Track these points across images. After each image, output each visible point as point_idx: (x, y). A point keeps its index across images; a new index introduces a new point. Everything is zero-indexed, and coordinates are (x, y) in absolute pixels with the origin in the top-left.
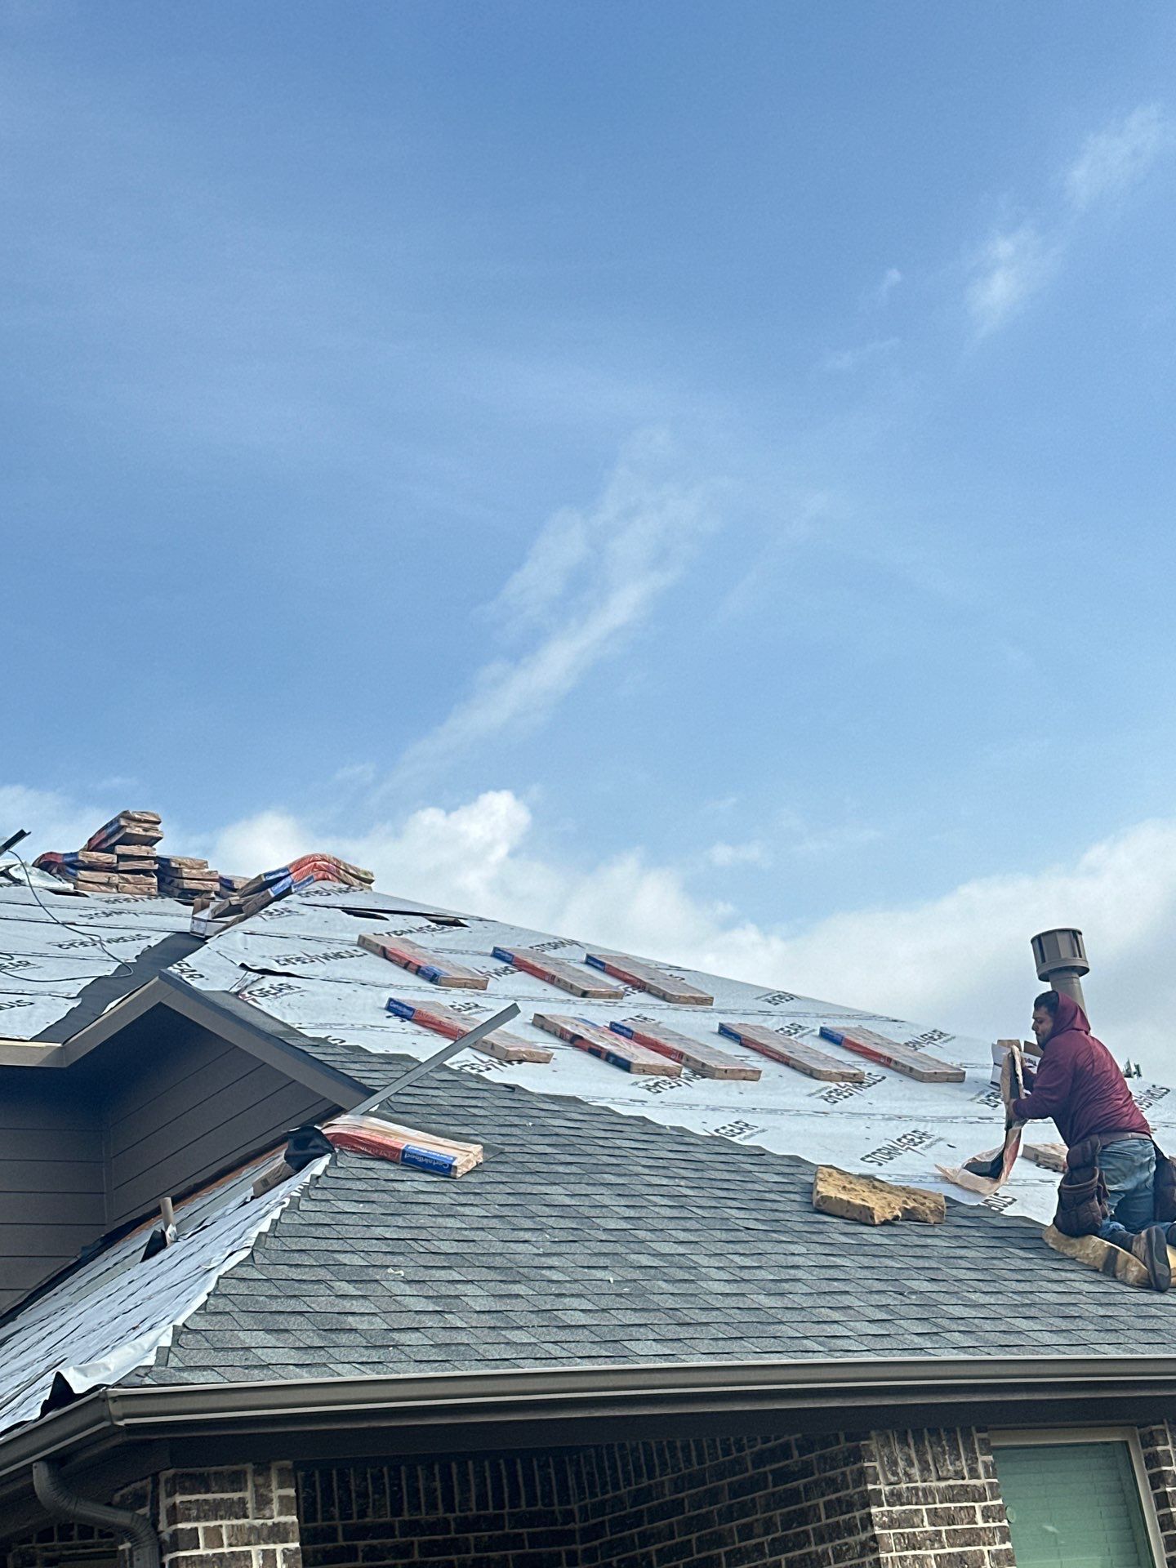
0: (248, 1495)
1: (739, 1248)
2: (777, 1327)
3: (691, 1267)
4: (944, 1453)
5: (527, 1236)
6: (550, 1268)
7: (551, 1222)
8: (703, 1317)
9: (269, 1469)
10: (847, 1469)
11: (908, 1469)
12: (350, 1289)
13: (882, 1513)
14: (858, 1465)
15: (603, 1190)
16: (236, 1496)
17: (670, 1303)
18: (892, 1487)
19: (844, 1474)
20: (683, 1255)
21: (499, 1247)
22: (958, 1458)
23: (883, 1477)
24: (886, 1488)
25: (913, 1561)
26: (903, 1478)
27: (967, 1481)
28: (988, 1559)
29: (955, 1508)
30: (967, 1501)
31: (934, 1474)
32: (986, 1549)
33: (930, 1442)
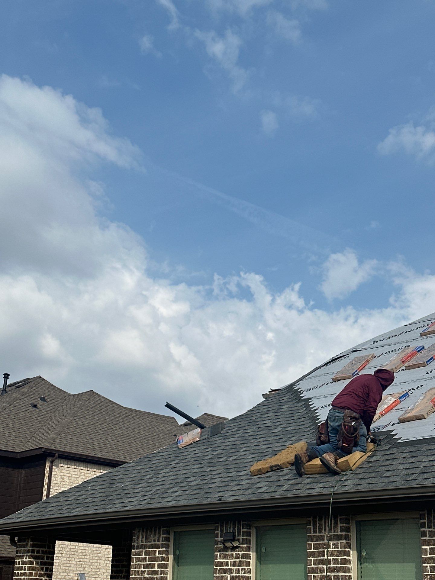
11: (142, 539)
13: (134, 552)
22: (155, 535)
23: (136, 541)
24: (136, 544)
25: (138, 566)
26: (140, 542)
27: (157, 543)
28: (156, 566)
29: (152, 550)
30: (155, 549)
31: (148, 540)
32: (156, 563)
33: (149, 531)
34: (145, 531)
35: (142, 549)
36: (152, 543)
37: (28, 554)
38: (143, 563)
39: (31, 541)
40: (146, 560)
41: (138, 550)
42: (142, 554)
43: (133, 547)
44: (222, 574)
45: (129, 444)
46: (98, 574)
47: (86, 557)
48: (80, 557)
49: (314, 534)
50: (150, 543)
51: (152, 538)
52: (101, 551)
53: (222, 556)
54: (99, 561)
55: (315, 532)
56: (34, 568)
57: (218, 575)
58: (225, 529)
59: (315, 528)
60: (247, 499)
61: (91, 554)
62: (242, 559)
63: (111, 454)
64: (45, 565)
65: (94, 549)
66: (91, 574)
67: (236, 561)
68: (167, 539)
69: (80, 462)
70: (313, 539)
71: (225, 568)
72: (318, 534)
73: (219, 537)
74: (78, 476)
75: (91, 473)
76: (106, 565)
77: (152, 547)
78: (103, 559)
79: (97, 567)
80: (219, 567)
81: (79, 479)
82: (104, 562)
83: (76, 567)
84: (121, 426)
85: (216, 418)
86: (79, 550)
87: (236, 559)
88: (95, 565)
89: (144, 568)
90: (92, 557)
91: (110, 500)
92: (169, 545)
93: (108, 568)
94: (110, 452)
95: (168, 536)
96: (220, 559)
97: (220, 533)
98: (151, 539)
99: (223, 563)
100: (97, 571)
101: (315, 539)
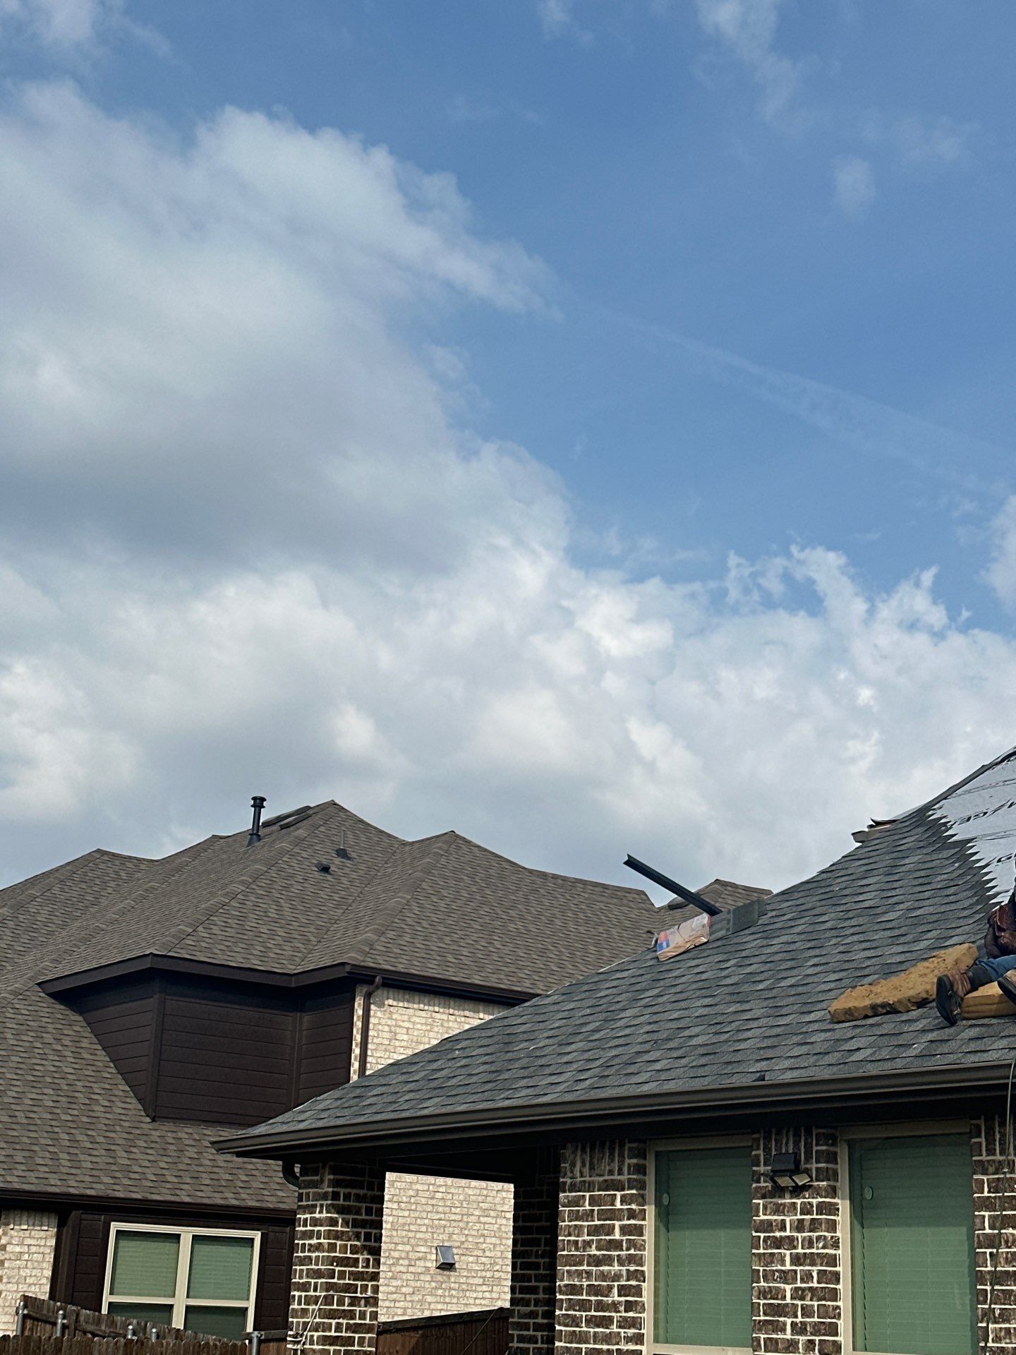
18: (572, 1180)
22: (613, 1160)
23: (569, 1174)
24: (569, 1181)
25: (575, 1229)
26: (578, 1174)
27: (616, 1177)
28: (617, 1230)
29: (605, 1195)
30: (613, 1190)
31: (596, 1171)
32: (617, 1224)
33: (599, 1151)
34: (588, 1150)
35: (584, 1192)
36: (606, 1177)
37: (325, 1203)
38: (586, 1223)
39: (329, 1174)
40: (592, 1216)
41: (574, 1194)
42: (584, 1203)
43: (561, 1185)
44: (771, 1248)
45: (543, 953)
46: (483, 1248)
47: (453, 1209)
48: (441, 1209)
49: (989, 1158)
50: (601, 1179)
51: (605, 1167)
52: (486, 1196)
53: (771, 1208)
54: (482, 1219)
55: (991, 1152)
56: (339, 1234)
57: (762, 1251)
58: (776, 1146)
59: (991, 1142)
60: (827, 1077)
61: (464, 1203)
62: (817, 1214)
63: (502, 977)
64: (363, 1227)
65: (470, 1192)
66: (467, 1249)
67: (803, 1219)
68: (641, 1170)
69: (432, 996)
70: (987, 1169)
71: (778, 1234)
72: (998, 1157)
73: (762, 1163)
74: (429, 1028)
75: (458, 1020)
76: (499, 1229)
77: (607, 1186)
78: (492, 1213)
79: (480, 1232)
80: (764, 1232)
81: (431, 1033)
82: (494, 1222)
83: (433, 1233)
84: (521, 911)
85: (743, 892)
86: (438, 1194)
87: (804, 1214)
88: (475, 1228)
89: (588, 1235)
90: (466, 1210)
91: (506, 1079)
92: (645, 1182)
93: (504, 1235)
94: (500, 972)
95: (641, 1162)
96: (765, 1214)
97: (764, 1156)
98: (603, 1168)
99: (774, 1224)
100: (479, 1241)
101: (991, 1169)
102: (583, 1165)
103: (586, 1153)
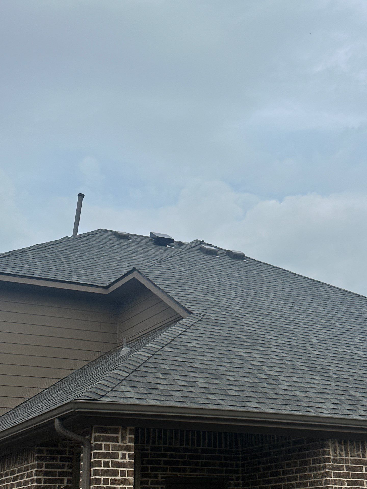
0: (120, 436)
1: (296, 375)
2: (300, 402)
3: (277, 380)
4: (354, 448)
5: (225, 364)
6: (229, 375)
7: (235, 361)
8: (276, 397)
9: (126, 429)
10: (320, 450)
11: (341, 452)
12: (161, 376)
13: (330, 465)
14: (324, 449)
15: (256, 352)
16: (116, 435)
17: (266, 391)
18: (334, 457)
19: (319, 451)
20: (276, 375)
21: (214, 367)
22: (359, 451)
23: (331, 454)
24: (332, 457)
25: (339, 482)
26: (338, 455)
28: (365, 484)
29: (356, 466)
30: (361, 465)
31: (350, 455)
32: (365, 481)
33: (349, 444)
35: (342, 464)
36: (356, 458)
38: (346, 480)
39: (130, 434)
40: (349, 476)
41: (336, 464)
42: (344, 469)
43: (327, 459)
50: (353, 458)
51: (355, 453)
77: (355, 462)
89: (348, 485)
102: (341, 450)
103: (342, 445)
